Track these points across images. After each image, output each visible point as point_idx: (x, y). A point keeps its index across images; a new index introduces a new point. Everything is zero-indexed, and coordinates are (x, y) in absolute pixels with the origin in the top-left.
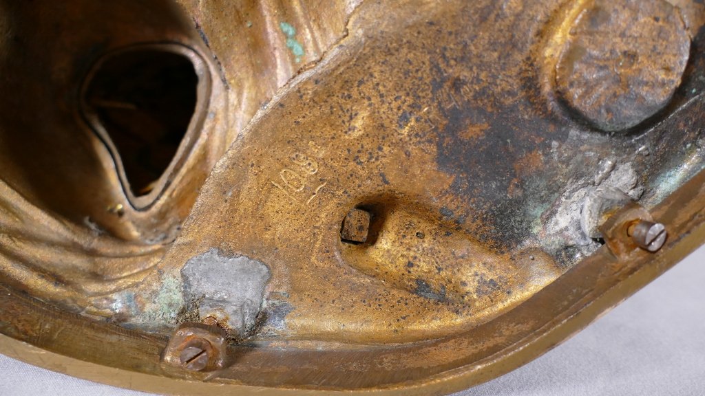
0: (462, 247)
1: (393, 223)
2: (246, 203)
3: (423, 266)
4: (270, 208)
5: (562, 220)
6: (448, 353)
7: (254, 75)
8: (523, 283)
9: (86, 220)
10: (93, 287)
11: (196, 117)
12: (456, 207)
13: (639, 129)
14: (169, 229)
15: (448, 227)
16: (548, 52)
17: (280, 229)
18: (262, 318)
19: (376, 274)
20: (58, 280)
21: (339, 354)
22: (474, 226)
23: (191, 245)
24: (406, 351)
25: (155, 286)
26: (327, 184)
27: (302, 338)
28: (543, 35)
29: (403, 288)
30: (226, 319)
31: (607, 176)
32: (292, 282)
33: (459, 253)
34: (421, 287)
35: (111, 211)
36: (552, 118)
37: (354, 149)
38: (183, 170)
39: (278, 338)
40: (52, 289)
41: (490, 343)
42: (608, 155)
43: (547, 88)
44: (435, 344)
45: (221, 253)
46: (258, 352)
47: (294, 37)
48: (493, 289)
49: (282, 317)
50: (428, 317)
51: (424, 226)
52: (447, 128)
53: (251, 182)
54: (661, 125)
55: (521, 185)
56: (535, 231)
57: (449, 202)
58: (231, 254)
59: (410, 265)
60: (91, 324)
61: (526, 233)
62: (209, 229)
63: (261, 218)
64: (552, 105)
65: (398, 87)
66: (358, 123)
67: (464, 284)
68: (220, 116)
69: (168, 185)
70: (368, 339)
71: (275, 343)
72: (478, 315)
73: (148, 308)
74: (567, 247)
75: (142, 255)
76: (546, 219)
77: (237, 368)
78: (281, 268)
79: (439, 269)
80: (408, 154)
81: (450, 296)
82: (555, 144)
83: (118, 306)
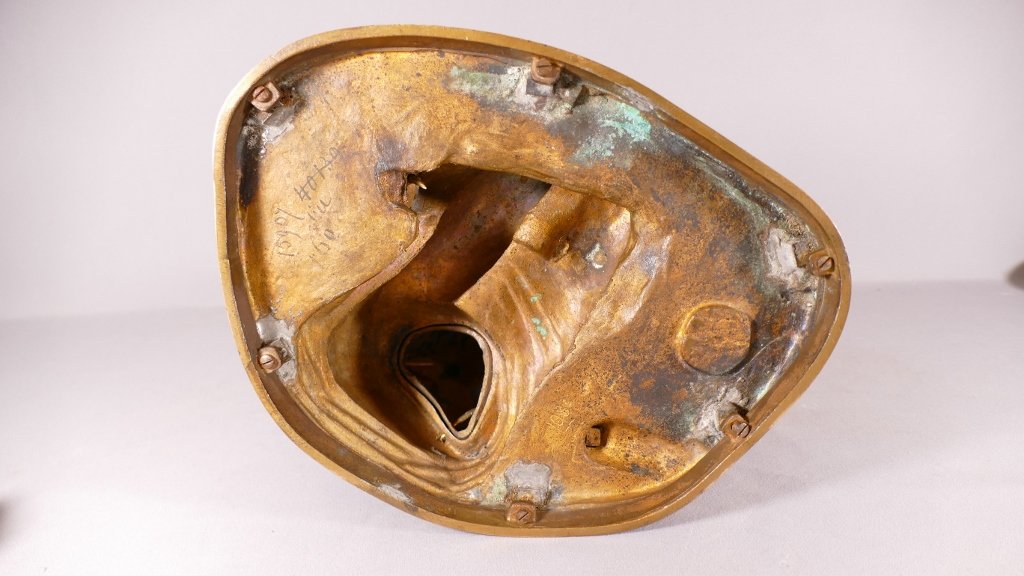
0: (655, 442)
1: (614, 433)
2: (534, 435)
3: (635, 456)
4: (547, 436)
5: (705, 422)
6: (651, 502)
7: (520, 350)
8: (691, 458)
9: (433, 449)
10: (455, 488)
11: (486, 377)
12: (646, 422)
13: (736, 369)
14: (479, 449)
15: (645, 433)
16: (677, 341)
17: (553, 446)
18: (549, 495)
19: (608, 463)
20: (440, 487)
21: (594, 510)
22: (657, 431)
23: (507, 460)
24: (629, 504)
25: (491, 484)
26: (575, 420)
27: (573, 503)
28: (673, 333)
29: (623, 469)
30: (532, 497)
31: (724, 396)
32: (563, 474)
33: (653, 445)
34: (634, 468)
35: (439, 439)
36: (687, 372)
37: (587, 401)
38: (484, 412)
39: (560, 504)
40: (438, 491)
41: (672, 494)
42: (722, 385)
43: (680, 358)
44: (644, 499)
45: (524, 462)
46: (550, 513)
47: (540, 325)
48: (674, 464)
49: (560, 493)
50: (641, 485)
51: (631, 433)
52: (633, 384)
53: (536, 424)
54: (748, 365)
55: (678, 406)
56: (692, 429)
57: (642, 420)
58: (529, 462)
59: (627, 455)
60: (466, 506)
61: (687, 431)
62: (516, 451)
63: (543, 441)
64: (685, 365)
65: (605, 368)
66: (586, 388)
67: (659, 463)
68: (502, 375)
69: (477, 422)
70: (608, 500)
71: (559, 508)
72: (669, 480)
73: (488, 496)
74: (709, 437)
75: (472, 467)
76: (697, 423)
77: (543, 521)
78: (556, 467)
79: (644, 456)
80: (615, 399)
81: (651, 471)
82: (691, 384)
83: (472, 496)
